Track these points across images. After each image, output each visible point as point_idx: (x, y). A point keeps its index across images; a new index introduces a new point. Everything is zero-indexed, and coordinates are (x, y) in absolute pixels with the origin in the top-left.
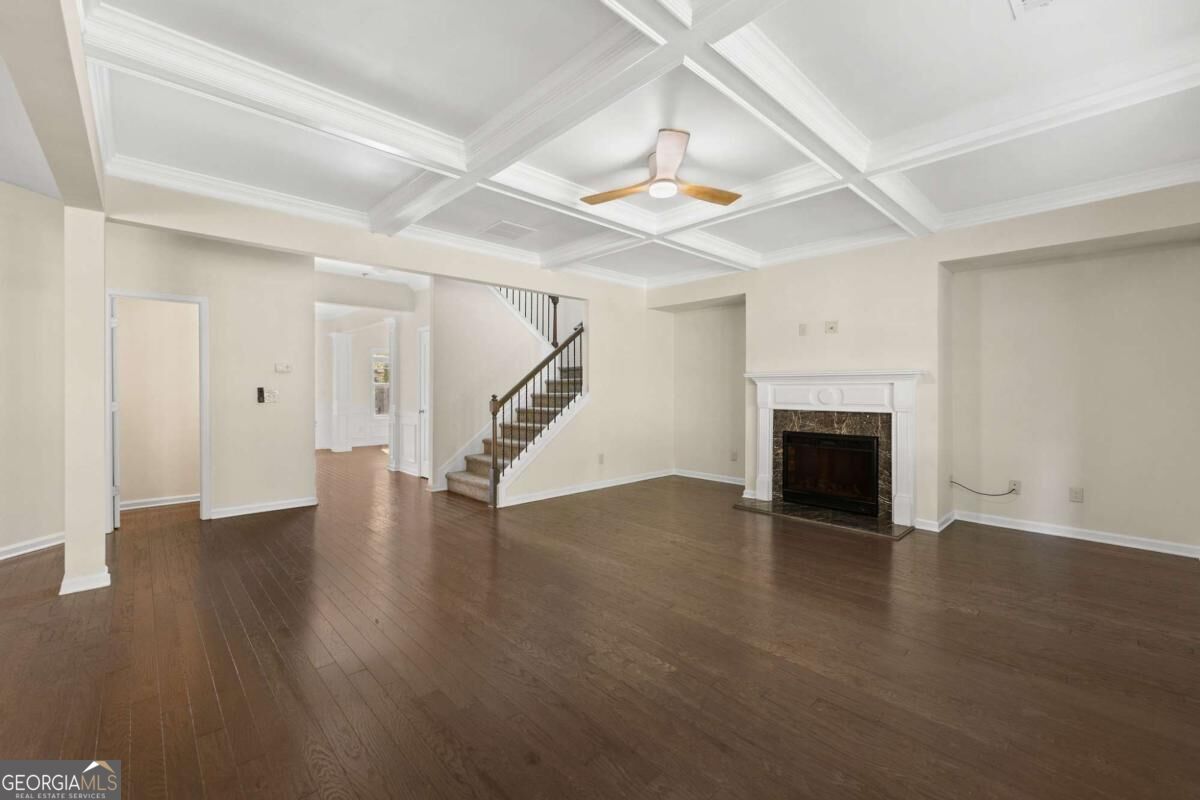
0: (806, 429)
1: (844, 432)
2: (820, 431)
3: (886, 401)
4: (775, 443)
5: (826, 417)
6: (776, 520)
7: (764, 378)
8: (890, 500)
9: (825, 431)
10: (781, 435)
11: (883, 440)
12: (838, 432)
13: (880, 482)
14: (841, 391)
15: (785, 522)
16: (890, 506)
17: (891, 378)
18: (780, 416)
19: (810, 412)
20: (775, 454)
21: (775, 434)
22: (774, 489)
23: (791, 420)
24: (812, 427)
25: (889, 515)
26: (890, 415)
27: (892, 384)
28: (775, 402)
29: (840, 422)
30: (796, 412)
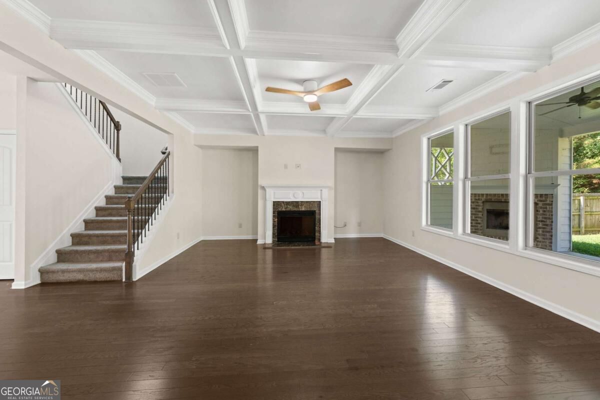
0: (288, 209)
1: (303, 209)
2: (294, 209)
3: (319, 197)
4: (274, 216)
5: (296, 204)
6: (274, 251)
7: (270, 187)
8: (320, 234)
9: (295, 209)
10: (276, 213)
11: (317, 212)
12: (301, 210)
13: (316, 228)
14: (303, 193)
15: (278, 250)
16: (320, 236)
17: (321, 188)
18: (276, 204)
19: (289, 202)
20: (274, 222)
21: (274, 212)
22: (273, 237)
23: (281, 206)
24: (290, 208)
25: (319, 240)
26: (320, 202)
27: (321, 190)
28: (274, 198)
29: (302, 205)
30: (283, 202)
